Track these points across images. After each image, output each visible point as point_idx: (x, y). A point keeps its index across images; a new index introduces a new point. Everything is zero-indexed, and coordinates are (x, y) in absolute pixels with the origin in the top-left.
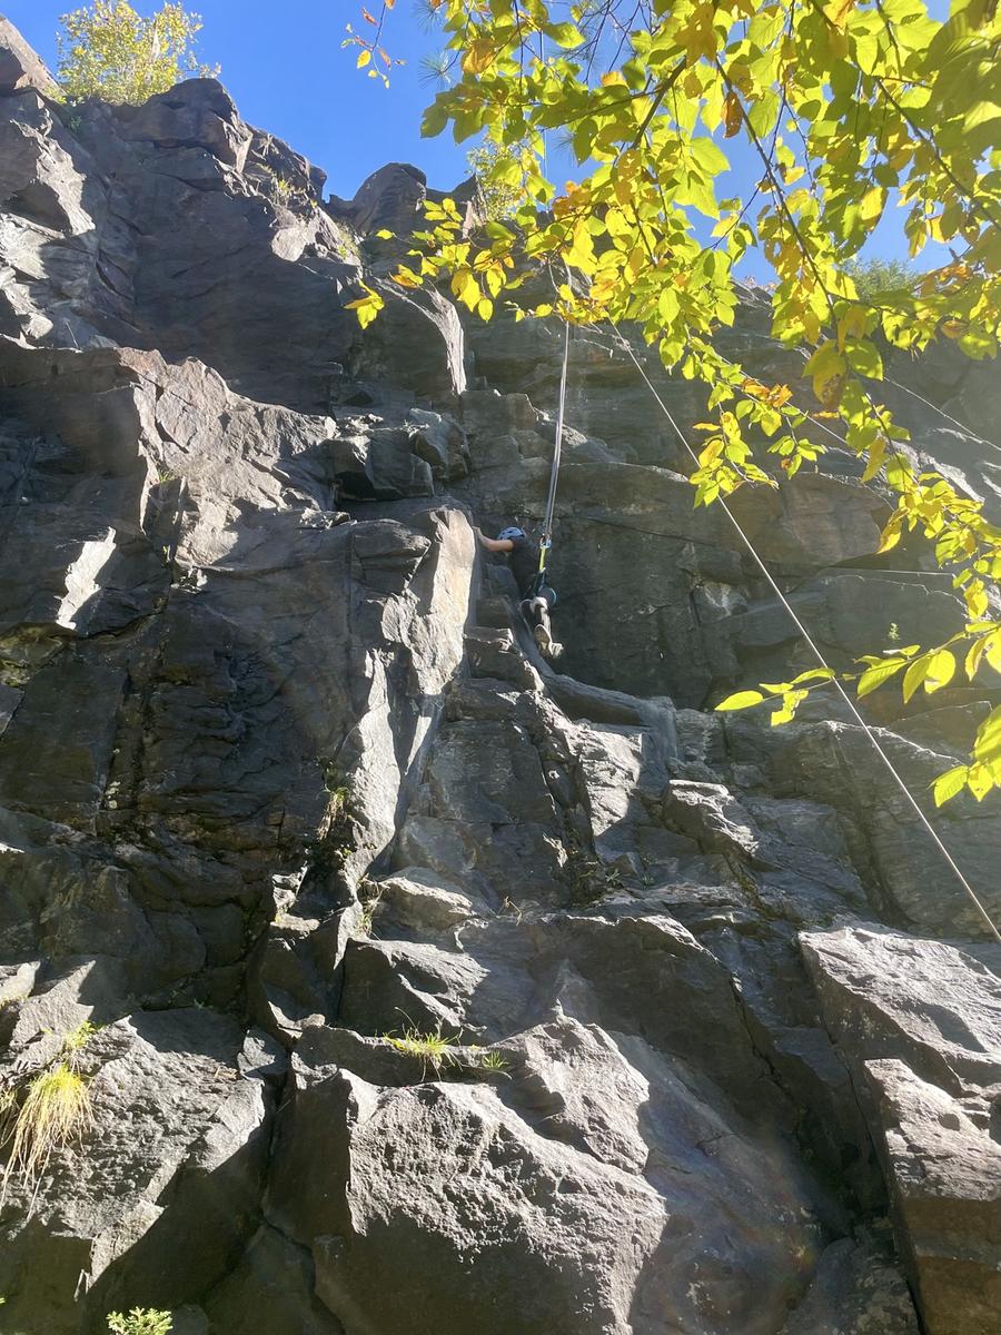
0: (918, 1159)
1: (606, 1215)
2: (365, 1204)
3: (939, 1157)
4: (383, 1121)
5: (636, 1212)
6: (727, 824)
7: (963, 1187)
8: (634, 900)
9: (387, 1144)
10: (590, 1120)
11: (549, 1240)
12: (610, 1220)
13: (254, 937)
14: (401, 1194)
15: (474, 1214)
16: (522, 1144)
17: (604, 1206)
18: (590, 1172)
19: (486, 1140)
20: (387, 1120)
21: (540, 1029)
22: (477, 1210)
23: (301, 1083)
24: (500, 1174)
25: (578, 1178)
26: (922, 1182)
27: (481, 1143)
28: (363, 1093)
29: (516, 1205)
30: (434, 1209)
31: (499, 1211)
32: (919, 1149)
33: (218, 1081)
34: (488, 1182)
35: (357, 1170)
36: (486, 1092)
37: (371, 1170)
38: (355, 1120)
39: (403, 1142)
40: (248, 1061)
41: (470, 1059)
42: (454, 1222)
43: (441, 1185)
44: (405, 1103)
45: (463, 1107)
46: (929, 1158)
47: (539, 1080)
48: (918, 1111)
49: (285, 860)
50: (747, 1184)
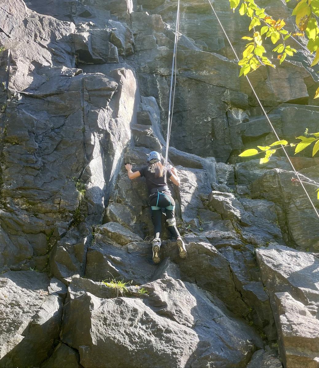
0: (290, 325)
1: (180, 340)
2: (97, 336)
3: (298, 324)
4: (103, 310)
5: (191, 340)
6: (233, 208)
7: (305, 333)
8: (196, 236)
9: (104, 317)
10: (176, 311)
11: (161, 348)
12: (181, 342)
13: (51, 246)
14: (109, 333)
15: (135, 339)
16: (152, 318)
17: (180, 338)
18: (175, 327)
19: (139, 316)
20: (104, 309)
21: (159, 281)
22: (136, 338)
23: (72, 297)
24: (144, 327)
25: (171, 329)
26: (291, 331)
27: (138, 317)
28: (95, 300)
29: (150, 337)
30: (121, 338)
31: (144, 339)
32: (291, 321)
33: (41, 295)
34: (140, 329)
35: (94, 325)
36: (140, 301)
37: (99, 325)
38: (93, 309)
39: (110, 316)
40: (52, 289)
41: (134, 290)
42: (128, 342)
43: (124, 330)
44: (110, 304)
45: (131, 305)
46: (294, 324)
47: (158, 297)
48: (292, 309)
49: (62, 217)
50: (229, 332)
